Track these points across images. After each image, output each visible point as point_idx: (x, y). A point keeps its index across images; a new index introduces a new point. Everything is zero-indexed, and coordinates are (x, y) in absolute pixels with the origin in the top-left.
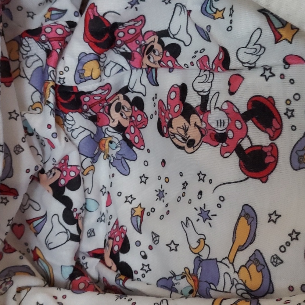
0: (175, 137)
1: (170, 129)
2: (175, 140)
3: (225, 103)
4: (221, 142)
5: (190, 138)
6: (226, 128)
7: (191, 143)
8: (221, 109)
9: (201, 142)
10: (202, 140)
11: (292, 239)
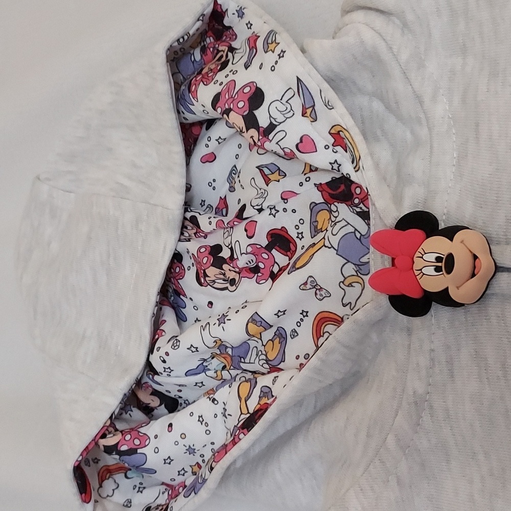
0: (215, 282)
1: (207, 279)
2: (216, 285)
3: (249, 247)
4: (255, 274)
5: (230, 278)
6: (256, 262)
7: (233, 282)
8: (247, 254)
9: (240, 278)
10: (241, 276)
11: (304, 317)
